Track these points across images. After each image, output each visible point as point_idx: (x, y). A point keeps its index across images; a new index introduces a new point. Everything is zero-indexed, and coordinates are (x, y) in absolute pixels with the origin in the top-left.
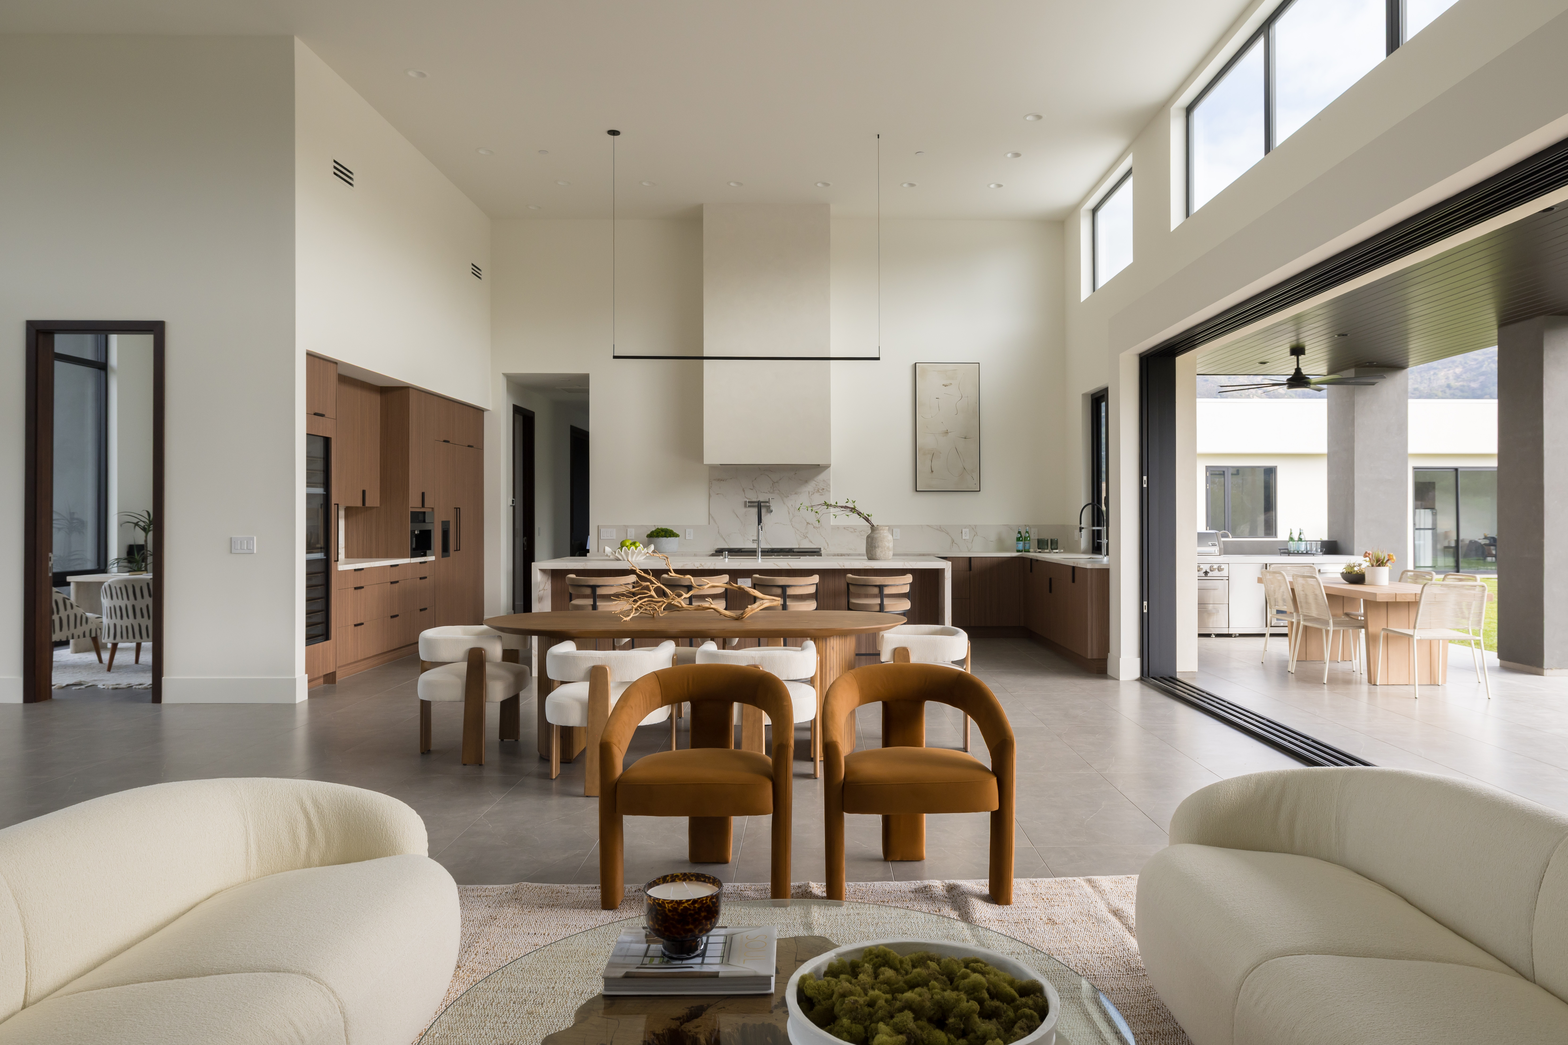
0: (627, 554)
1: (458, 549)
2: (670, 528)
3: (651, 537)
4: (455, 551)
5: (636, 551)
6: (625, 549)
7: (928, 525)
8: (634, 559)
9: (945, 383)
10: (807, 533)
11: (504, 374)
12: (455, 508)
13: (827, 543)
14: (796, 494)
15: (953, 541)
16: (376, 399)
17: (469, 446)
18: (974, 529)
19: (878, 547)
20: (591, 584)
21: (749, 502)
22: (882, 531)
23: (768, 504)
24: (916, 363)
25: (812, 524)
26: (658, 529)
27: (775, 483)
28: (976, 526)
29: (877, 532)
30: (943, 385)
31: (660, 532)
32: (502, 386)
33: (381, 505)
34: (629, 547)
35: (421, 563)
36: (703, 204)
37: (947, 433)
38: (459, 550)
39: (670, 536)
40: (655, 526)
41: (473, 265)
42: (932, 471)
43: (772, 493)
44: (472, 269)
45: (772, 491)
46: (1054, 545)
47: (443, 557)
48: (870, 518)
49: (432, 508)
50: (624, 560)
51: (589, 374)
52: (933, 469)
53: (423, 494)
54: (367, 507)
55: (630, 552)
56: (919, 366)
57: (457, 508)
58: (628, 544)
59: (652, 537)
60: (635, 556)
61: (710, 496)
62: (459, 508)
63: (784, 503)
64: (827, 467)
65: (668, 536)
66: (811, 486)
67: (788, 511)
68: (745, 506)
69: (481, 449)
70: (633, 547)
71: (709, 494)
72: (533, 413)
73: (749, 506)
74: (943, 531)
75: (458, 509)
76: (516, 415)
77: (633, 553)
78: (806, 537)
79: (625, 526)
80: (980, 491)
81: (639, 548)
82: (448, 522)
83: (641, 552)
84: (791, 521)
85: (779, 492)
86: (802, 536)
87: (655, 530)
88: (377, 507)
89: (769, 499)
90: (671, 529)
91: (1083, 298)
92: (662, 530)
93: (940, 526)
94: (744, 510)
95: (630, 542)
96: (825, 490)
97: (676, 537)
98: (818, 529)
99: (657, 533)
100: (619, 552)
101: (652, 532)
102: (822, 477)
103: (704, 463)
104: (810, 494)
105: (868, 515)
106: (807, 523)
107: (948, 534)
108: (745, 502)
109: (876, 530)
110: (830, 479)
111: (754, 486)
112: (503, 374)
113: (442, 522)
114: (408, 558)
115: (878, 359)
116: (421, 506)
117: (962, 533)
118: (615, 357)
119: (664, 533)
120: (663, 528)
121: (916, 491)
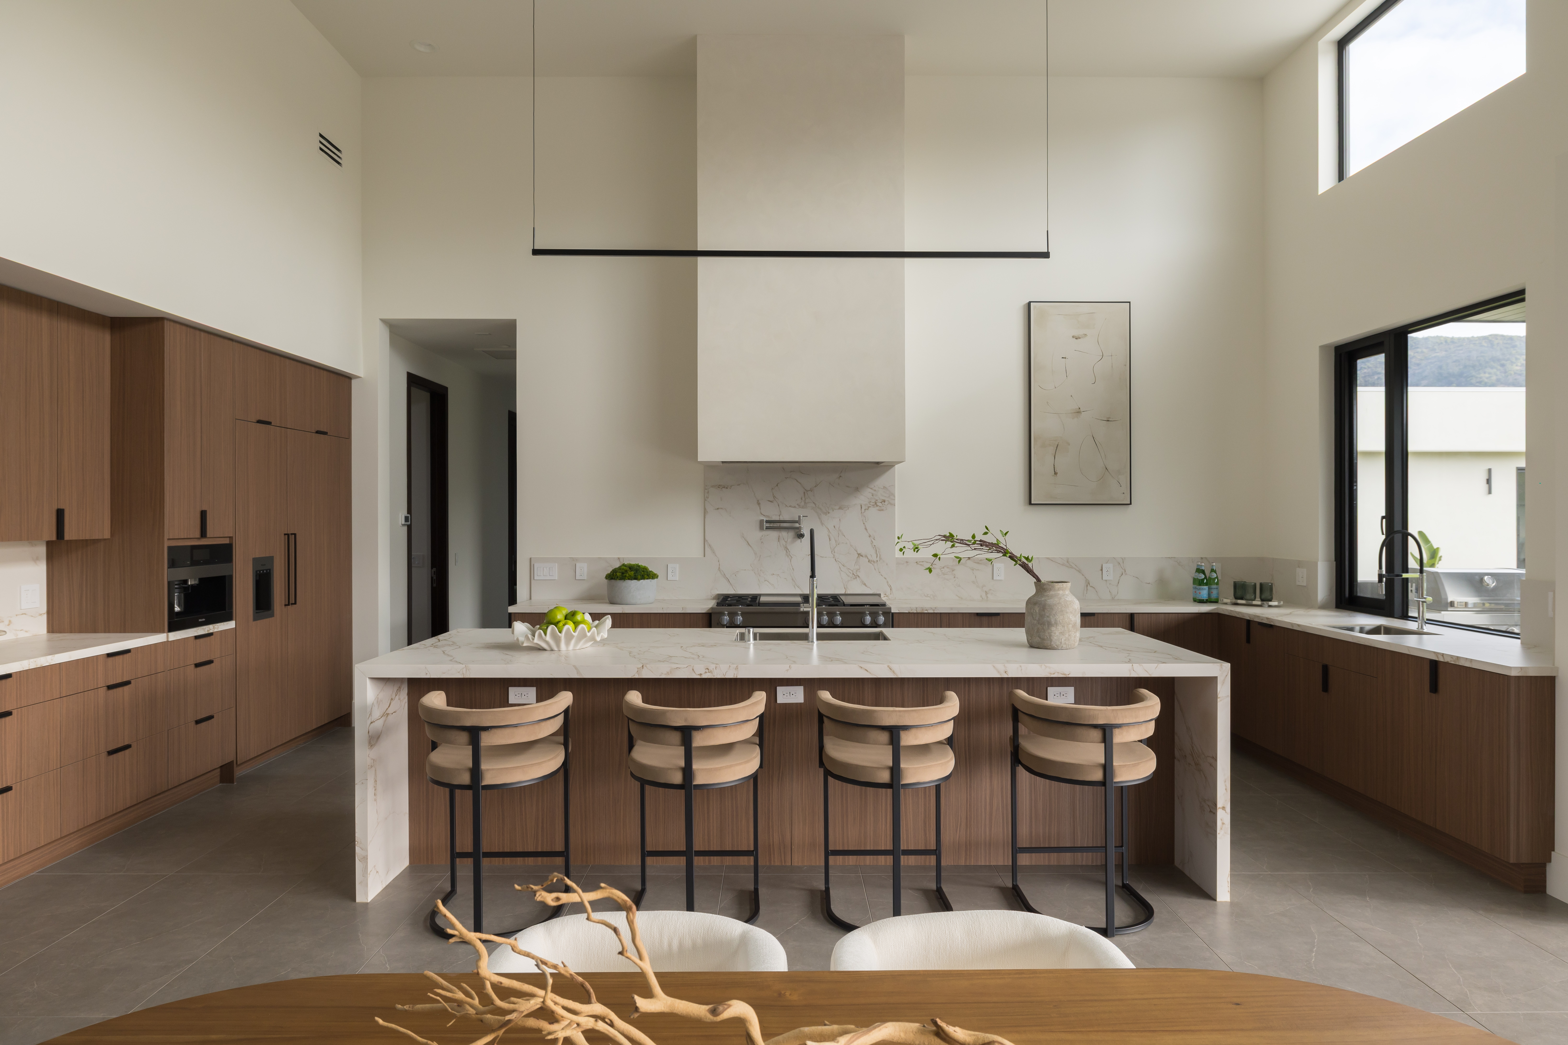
0: (557, 640)
1: (292, 601)
2: (642, 564)
3: (612, 579)
4: (285, 605)
5: (575, 634)
6: (553, 630)
7: (1048, 558)
8: (571, 647)
9: (1076, 334)
10: (858, 570)
11: (384, 321)
12: (285, 534)
13: (890, 586)
14: (840, 508)
15: (1088, 583)
16: (104, 339)
17: (318, 432)
18: (1120, 563)
19: (1056, 624)
20: (468, 723)
21: (767, 522)
22: (1061, 592)
23: (797, 525)
24: (1029, 304)
25: (866, 556)
26: (624, 565)
27: (807, 491)
28: (1123, 559)
29: (1052, 593)
30: (1073, 337)
31: (626, 571)
32: (381, 338)
33: (112, 534)
34: (561, 624)
35: (197, 637)
36: (696, 36)
37: (1078, 412)
38: (295, 603)
39: (643, 578)
40: (619, 558)
41: (321, 135)
42: (1056, 473)
43: (803, 507)
44: (321, 142)
45: (803, 503)
46: (1266, 593)
47: (255, 619)
48: (1030, 565)
49: (230, 537)
50: (552, 650)
51: (515, 320)
52: (1057, 470)
53: (203, 514)
54: (67, 541)
55: (563, 635)
56: (1035, 307)
57: (288, 535)
58: (560, 616)
59: (614, 579)
60: (573, 642)
61: (705, 512)
62: (295, 534)
63: (822, 524)
64: (889, 466)
65: (639, 577)
66: (864, 497)
67: (829, 536)
68: (761, 528)
69: (347, 437)
70: (570, 626)
71: (705, 509)
72: (446, 389)
73: (767, 528)
74: (1072, 568)
75: (292, 538)
76: (413, 389)
77: (569, 637)
78: (856, 577)
79: (573, 559)
80: (1131, 504)
81: (581, 626)
82: (271, 559)
83: (585, 636)
84: (833, 551)
85: (814, 506)
86: (851, 575)
87: (620, 568)
88: (105, 539)
89: (799, 517)
90: (644, 565)
91: (1322, 188)
92: (631, 568)
93: (1068, 559)
94: (760, 534)
95: (565, 612)
96: (886, 503)
97: (653, 578)
98: (875, 564)
99: (623, 573)
100: (540, 635)
101: (614, 571)
102: (881, 482)
103: (699, 460)
104: (863, 510)
105: (1027, 559)
106: (859, 554)
107: (1079, 571)
108: (761, 522)
109: (1050, 590)
110: (894, 486)
111: (774, 497)
112: (381, 320)
113: (254, 559)
114: (164, 632)
115: (1046, 255)
116: (198, 535)
117: (1102, 570)
118: (536, 252)
119: (633, 573)
120: (633, 563)
121: (1030, 503)
